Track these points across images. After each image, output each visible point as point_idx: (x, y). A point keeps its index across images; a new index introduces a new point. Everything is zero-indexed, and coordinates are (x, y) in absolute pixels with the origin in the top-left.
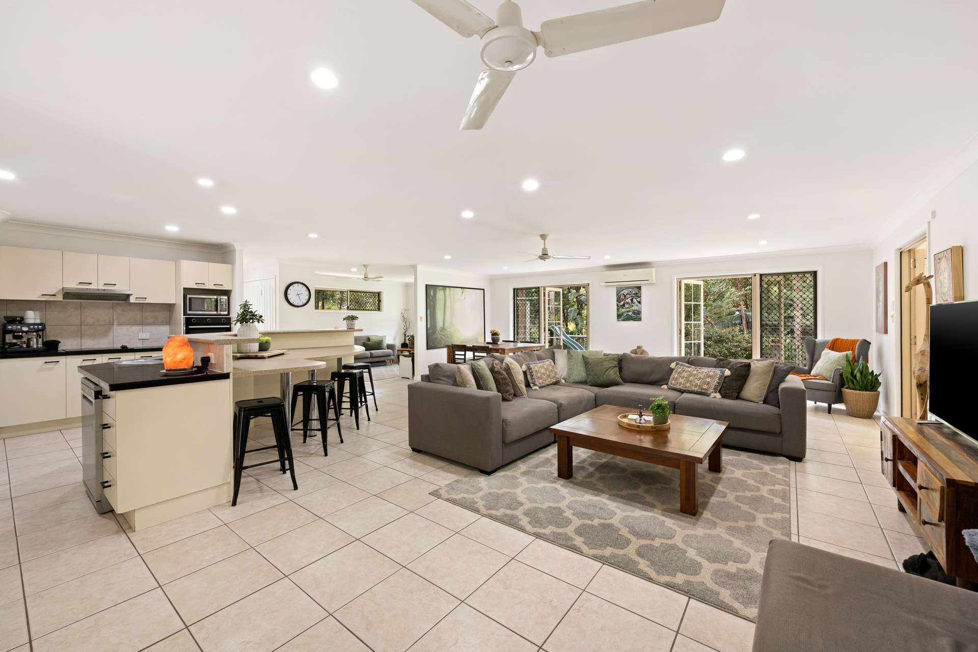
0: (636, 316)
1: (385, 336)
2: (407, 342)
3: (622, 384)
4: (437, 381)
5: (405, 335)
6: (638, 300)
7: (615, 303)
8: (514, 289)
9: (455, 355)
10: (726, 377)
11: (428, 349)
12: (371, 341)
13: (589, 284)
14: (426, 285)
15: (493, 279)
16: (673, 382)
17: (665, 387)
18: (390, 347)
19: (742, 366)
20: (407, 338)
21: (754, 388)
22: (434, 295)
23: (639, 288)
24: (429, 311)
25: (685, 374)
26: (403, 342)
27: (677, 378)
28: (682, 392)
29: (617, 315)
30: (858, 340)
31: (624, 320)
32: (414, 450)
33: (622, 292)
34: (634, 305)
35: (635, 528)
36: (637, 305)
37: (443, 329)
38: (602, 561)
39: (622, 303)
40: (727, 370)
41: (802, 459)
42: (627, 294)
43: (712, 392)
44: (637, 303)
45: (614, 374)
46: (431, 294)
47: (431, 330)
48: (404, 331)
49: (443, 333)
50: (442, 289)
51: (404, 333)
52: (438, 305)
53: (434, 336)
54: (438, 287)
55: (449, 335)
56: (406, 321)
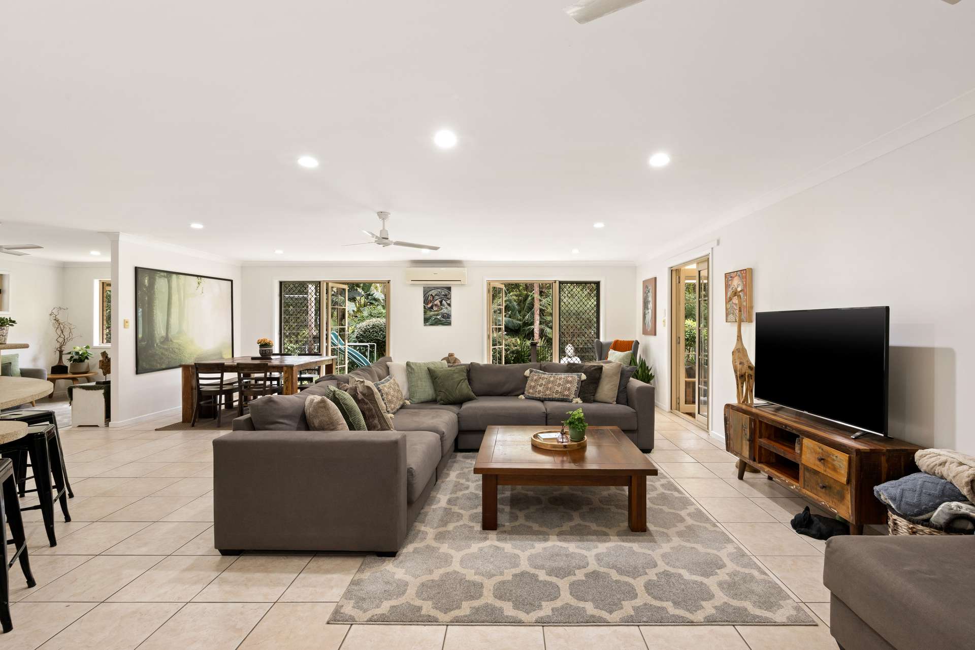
0: (445, 320)
1: (17, 355)
2: (66, 363)
3: (475, 399)
4: (272, 426)
5: (61, 352)
6: (448, 302)
7: (422, 304)
8: (281, 283)
9: (198, 379)
10: (582, 381)
11: (137, 373)
13: (389, 282)
14: (136, 269)
15: (245, 267)
16: (531, 391)
17: (522, 397)
18: (29, 372)
19: (595, 369)
20: (66, 358)
21: (608, 389)
22: (149, 284)
23: (449, 289)
24: (140, 310)
25: (541, 381)
26: (56, 363)
27: (534, 387)
28: (542, 400)
29: (424, 319)
30: (633, 341)
31: (431, 325)
32: (225, 552)
33: (430, 293)
34: (443, 308)
35: (618, 566)
36: (447, 308)
37: (166, 339)
38: (636, 624)
39: (429, 306)
40: (583, 374)
41: (651, 450)
42: (436, 295)
43: (574, 397)
44: (446, 306)
45: (465, 388)
46: (145, 282)
47: (144, 342)
48: (58, 345)
49: (165, 347)
50: (164, 277)
51: (59, 349)
52: (157, 302)
53: (150, 352)
54: (158, 273)
55: (177, 349)
56: (62, 329)
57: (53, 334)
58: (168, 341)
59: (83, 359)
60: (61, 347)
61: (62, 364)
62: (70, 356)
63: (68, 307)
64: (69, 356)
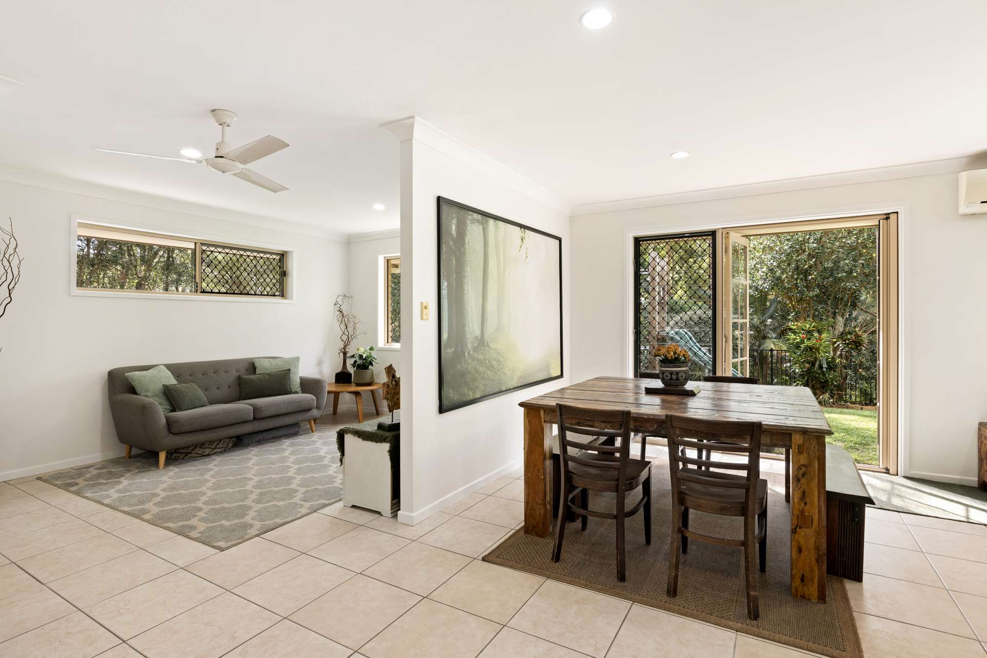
1: (298, 359)
2: (351, 370)
5: (345, 354)
8: (637, 239)
11: (441, 410)
12: (258, 371)
14: (439, 200)
18: (309, 385)
20: (350, 362)
22: (458, 233)
24: (444, 285)
26: (339, 369)
37: (482, 343)
46: (451, 228)
47: (452, 347)
48: (342, 345)
49: (481, 357)
50: (478, 221)
51: (343, 350)
52: (469, 269)
53: (459, 367)
54: (470, 213)
55: (495, 360)
56: (347, 323)
57: (338, 330)
58: (484, 345)
59: (367, 365)
60: (344, 348)
61: (346, 371)
62: (354, 359)
63: (352, 295)
64: (352, 361)
